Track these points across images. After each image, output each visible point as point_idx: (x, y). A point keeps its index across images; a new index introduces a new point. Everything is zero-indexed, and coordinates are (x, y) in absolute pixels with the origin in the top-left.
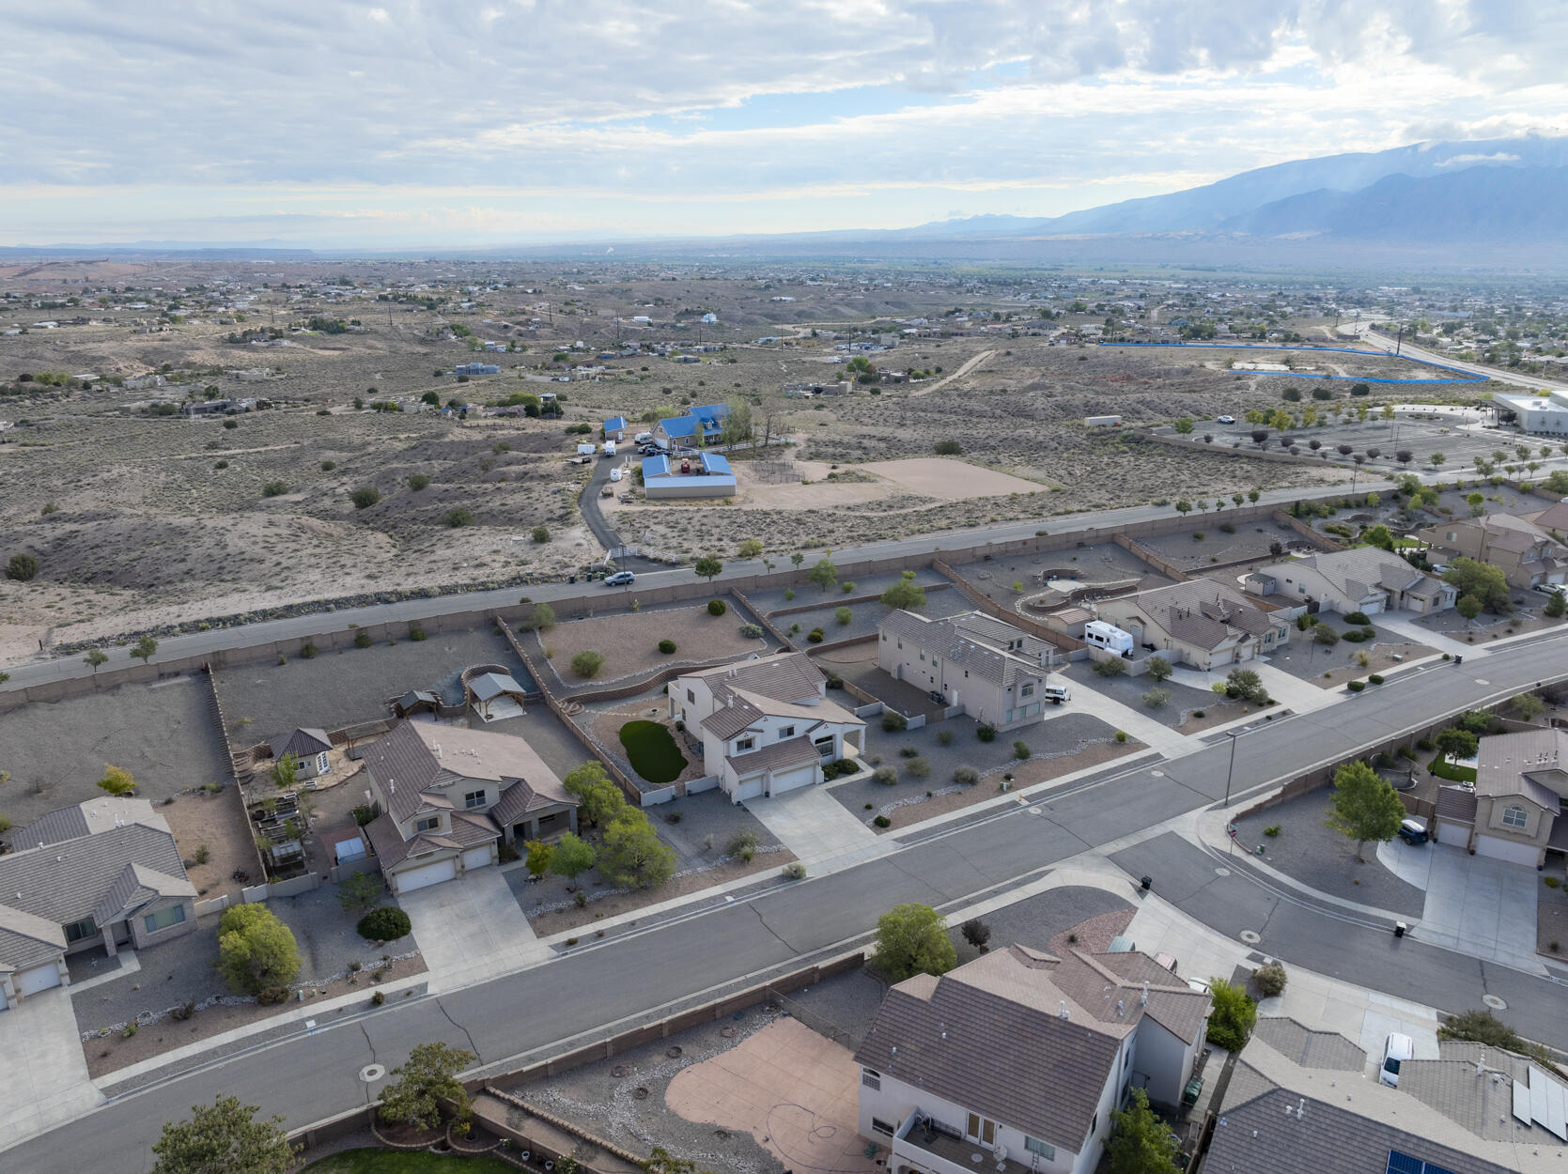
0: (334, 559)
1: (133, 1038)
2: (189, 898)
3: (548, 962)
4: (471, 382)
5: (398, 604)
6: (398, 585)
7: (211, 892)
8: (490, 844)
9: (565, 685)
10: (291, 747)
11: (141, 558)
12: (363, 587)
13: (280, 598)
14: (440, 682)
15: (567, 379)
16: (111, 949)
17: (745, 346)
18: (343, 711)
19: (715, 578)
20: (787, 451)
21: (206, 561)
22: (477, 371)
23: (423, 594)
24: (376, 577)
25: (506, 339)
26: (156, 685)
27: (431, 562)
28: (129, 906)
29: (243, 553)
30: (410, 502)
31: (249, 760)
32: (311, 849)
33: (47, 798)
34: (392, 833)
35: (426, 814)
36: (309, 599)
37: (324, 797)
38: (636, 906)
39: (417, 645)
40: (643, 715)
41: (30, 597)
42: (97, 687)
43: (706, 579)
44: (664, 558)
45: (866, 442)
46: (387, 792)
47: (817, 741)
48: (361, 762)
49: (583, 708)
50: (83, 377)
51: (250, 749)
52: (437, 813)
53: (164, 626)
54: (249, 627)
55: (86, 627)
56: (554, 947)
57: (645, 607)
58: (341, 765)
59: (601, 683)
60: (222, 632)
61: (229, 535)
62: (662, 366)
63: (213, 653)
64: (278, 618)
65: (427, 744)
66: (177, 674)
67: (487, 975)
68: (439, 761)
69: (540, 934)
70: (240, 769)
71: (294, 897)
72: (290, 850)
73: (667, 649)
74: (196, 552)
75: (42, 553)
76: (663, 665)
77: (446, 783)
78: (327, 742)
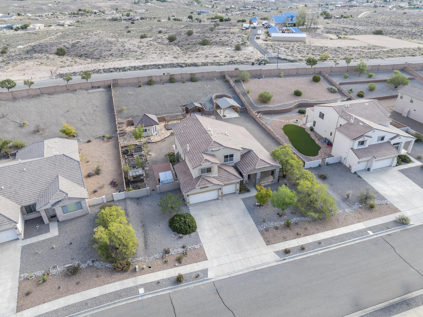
0: (162, 51)
1: (45, 283)
2: (84, 199)
3: (275, 264)
4: (201, 15)
5: (185, 68)
6: (185, 61)
7: (99, 192)
8: (236, 183)
9: (256, 105)
10: (141, 122)
11: (96, 49)
12: (172, 61)
13: (141, 62)
14: (203, 99)
15: (230, 15)
16: (46, 220)
17: (284, 9)
18: (164, 108)
19: (314, 66)
20: (318, 30)
21: (118, 51)
22: (203, 12)
23: (195, 65)
24: (177, 58)
25: (211, 5)
26: (90, 91)
27: (197, 54)
28: (52, 201)
29: (130, 49)
30: (187, 40)
31: (125, 126)
32: (147, 172)
33: (41, 135)
34: (187, 172)
35: (206, 165)
36: (152, 63)
37: (154, 146)
38: (318, 231)
39: (193, 83)
40: (292, 122)
41: (57, 59)
42: (68, 90)
43: (310, 67)
44: (288, 59)
45: (346, 30)
46: (185, 150)
47: (394, 144)
48: (172, 131)
49: (264, 116)
50: (94, 11)
51: (125, 121)
52: (211, 165)
53: (98, 69)
54: (129, 72)
55: (70, 68)
56: (277, 253)
57: (286, 76)
58: (162, 132)
59: (271, 106)
60: (119, 73)
61: (126, 43)
62: (259, 13)
63: (113, 80)
64: (140, 69)
65: (204, 127)
66: (99, 87)
67: (241, 268)
68: (211, 136)
69: (268, 243)
70: (120, 129)
71: (138, 199)
72: (138, 174)
73: (298, 94)
74: (114, 48)
75: (68, 48)
76: (297, 101)
77: (216, 149)
78: (157, 121)
